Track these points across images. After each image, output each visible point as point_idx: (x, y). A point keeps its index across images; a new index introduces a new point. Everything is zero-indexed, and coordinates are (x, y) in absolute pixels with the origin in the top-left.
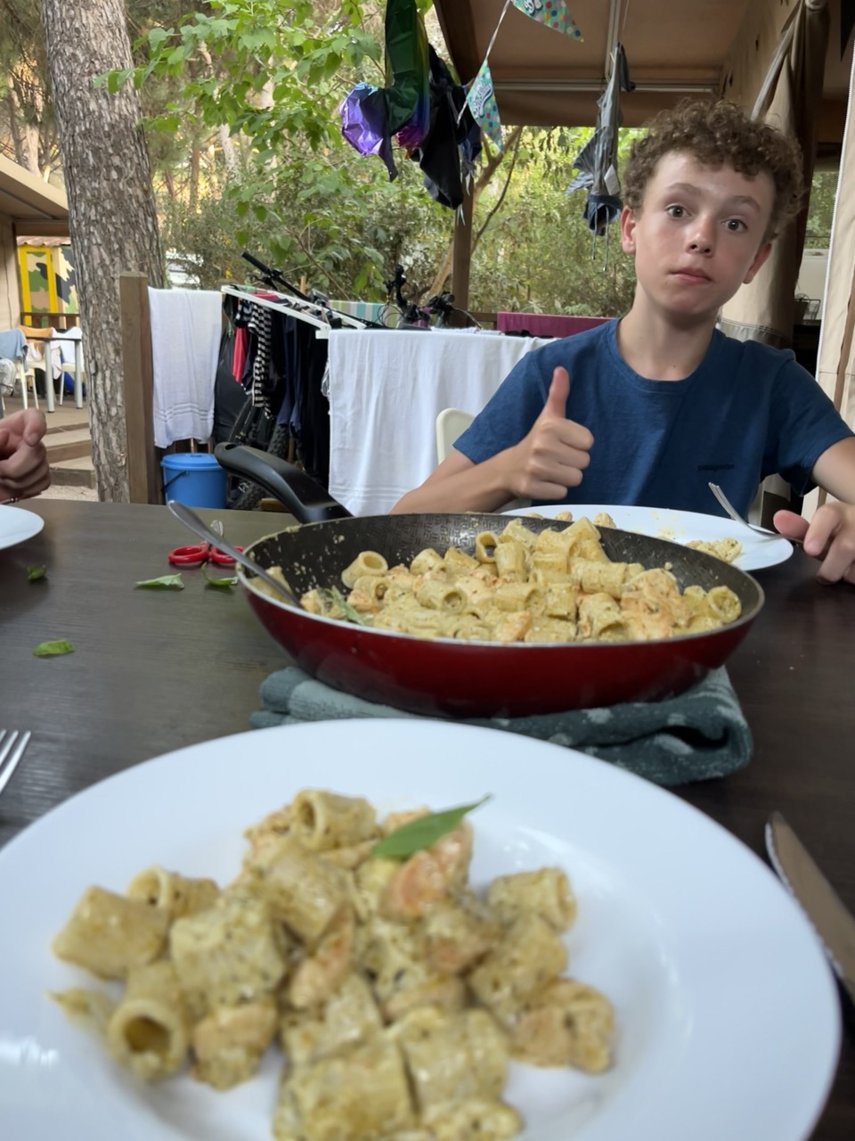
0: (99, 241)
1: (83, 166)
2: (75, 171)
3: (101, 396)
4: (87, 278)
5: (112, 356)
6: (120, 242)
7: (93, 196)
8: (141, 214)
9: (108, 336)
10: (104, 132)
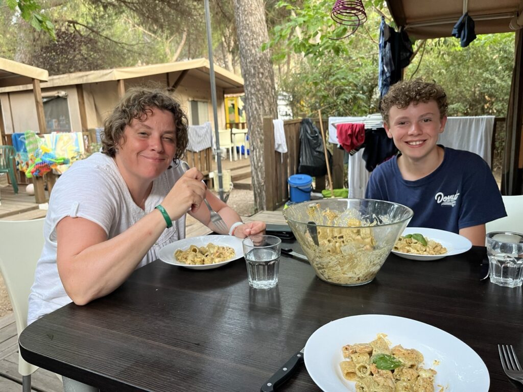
0: (255, 101)
2: (247, 76)
3: (255, 158)
5: (259, 143)
6: (263, 100)
7: (253, 85)
8: (270, 89)
9: (258, 136)
10: (257, 60)
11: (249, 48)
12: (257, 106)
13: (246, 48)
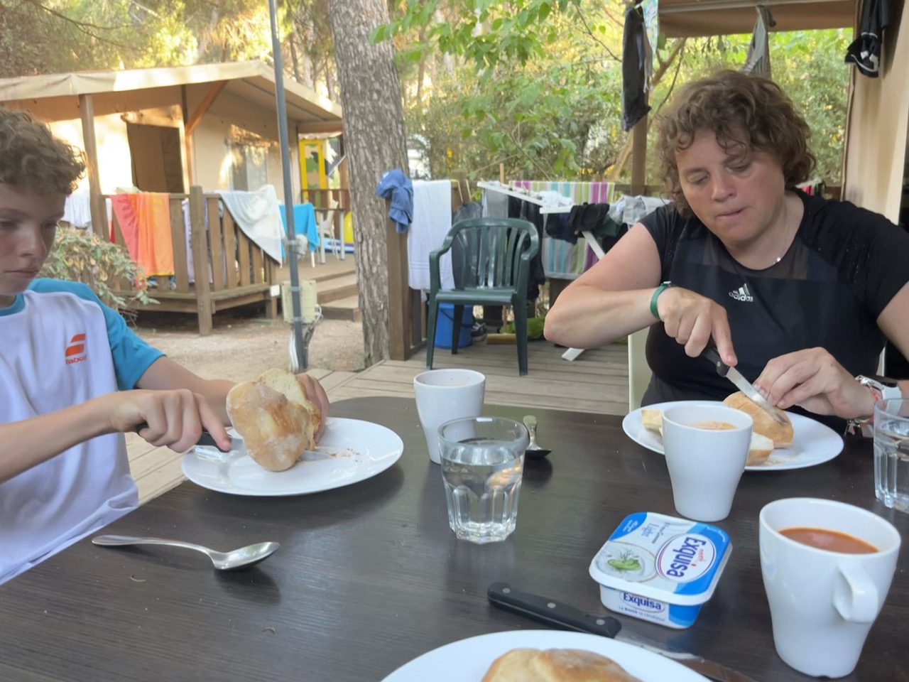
0: (365, 145)
1: (353, 92)
2: (348, 95)
3: (365, 258)
5: (374, 228)
6: (379, 144)
7: (360, 112)
8: (394, 123)
10: (369, 66)
11: (351, 40)
12: (368, 155)
13: (346, 40)
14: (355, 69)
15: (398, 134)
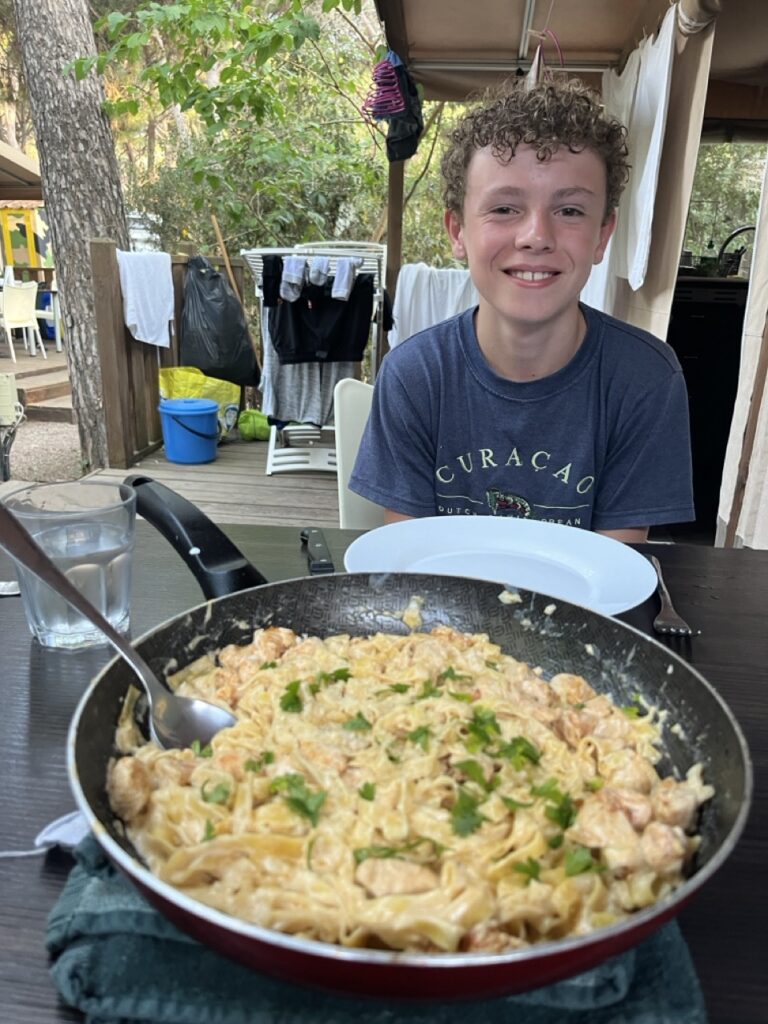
0: (70, 207)
1: (53, 140)
2: (46, 144)
3: (78, 346)
4: (60, 241)
5: (86, 311)
6: (89, 208)
7: (63, 167)
8: (107, 182)
9: (82, 293)
10: (72, 109)
11: (48, 75)
12: (76, 221)
13: (42, 74)
14: (54, 112)
15: (113, 197)
